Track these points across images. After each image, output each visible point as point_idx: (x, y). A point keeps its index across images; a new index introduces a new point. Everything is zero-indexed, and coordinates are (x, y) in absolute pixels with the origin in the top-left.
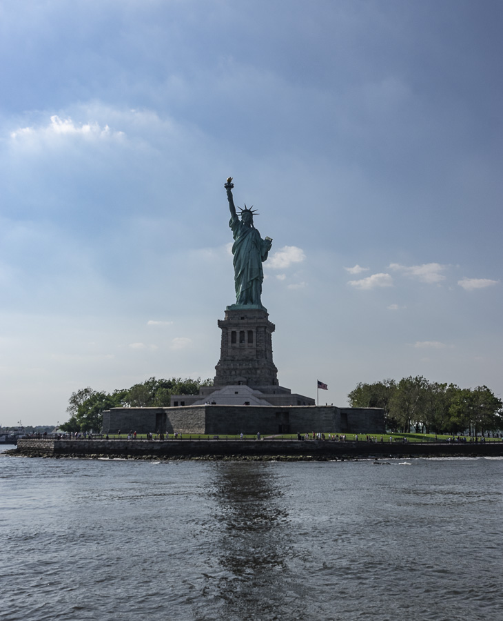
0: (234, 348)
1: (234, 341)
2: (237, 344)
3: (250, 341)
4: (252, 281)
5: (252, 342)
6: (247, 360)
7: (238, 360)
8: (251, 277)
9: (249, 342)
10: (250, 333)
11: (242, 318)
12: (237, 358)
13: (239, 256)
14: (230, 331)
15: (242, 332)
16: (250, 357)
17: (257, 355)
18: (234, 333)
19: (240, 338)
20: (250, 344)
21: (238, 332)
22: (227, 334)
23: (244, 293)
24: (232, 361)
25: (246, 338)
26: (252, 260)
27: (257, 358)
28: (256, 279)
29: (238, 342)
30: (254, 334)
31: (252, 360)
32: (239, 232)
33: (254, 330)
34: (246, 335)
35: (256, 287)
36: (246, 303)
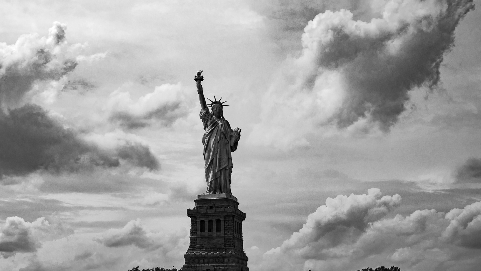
0: (202, 237)
1: (202, 230)
2: (206, 233)
3: (218, 230)
4: (221, 170)
5: (220, 231)
6: (215, 248)
7: (206, 249)
8: (220, 166)
10: (218, 221)
11: (211, 207)
12: (205, 246)
13: (209, 146)
14: (199, 220)
15: (211, 222)
16: (218, 246)
17: (225, 244)
18: (203, 222)
19: (209, 226)
20: (218, 233)
21: (207, 221)
22: (196, 222)
23: (213, 182)
24: (200, 249)
25: (214, 227)
26: (220, 150)
27: (225, 246)
28: (225, 169)
29: (206, 231)
30: (222, 223)
31: (219, 248)
32: (209, 123)
33: (222, 219)
34: (214, 224)
35: (224, 176)
36: (215, 192)
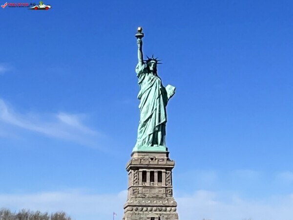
0: (144, 187)
1: (144, 180)
2: (148, 184)
3: (160, 180)
4: (159, 125)
5: (161, 182)
6: (157, 197)
7: (148, 198)
9: (158, 181)
10: (160, 173)
11: (152, 159)
12: (147, 195)
15: (152, 173)
16: (160, 196)
17: (166, 194)
18: (144, 173)
19: (150, 176)
20: (159, 184)
21: (148, 172)
22: (138, 173)
24: (143, 198)
25: (156, 178)
27: (166, 196)
29: (148, 181)
30: (163, 174)
31: (162, 198)
33: (163, 171)
34: (156, 175)
36: (152, 145)
